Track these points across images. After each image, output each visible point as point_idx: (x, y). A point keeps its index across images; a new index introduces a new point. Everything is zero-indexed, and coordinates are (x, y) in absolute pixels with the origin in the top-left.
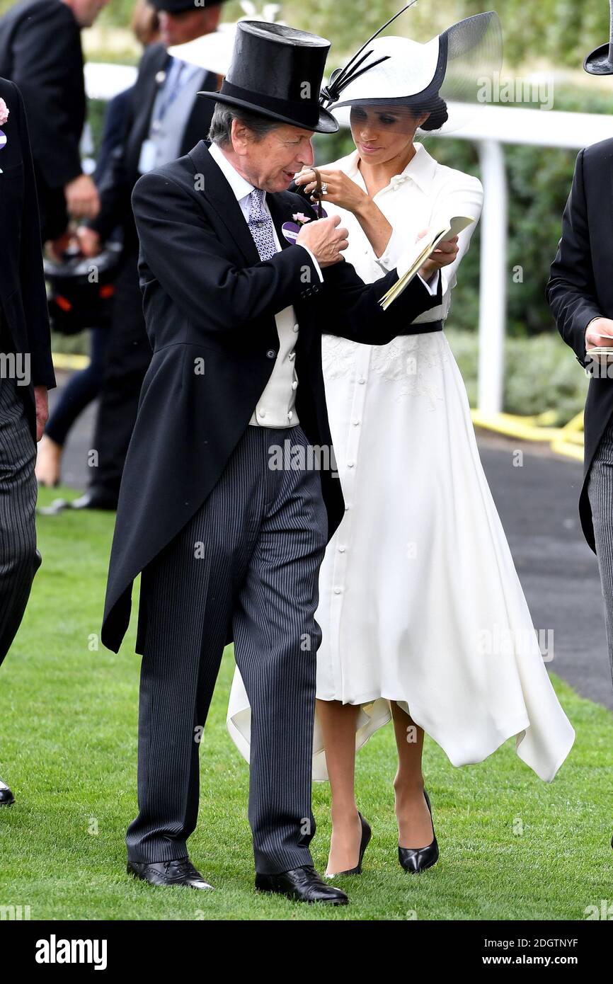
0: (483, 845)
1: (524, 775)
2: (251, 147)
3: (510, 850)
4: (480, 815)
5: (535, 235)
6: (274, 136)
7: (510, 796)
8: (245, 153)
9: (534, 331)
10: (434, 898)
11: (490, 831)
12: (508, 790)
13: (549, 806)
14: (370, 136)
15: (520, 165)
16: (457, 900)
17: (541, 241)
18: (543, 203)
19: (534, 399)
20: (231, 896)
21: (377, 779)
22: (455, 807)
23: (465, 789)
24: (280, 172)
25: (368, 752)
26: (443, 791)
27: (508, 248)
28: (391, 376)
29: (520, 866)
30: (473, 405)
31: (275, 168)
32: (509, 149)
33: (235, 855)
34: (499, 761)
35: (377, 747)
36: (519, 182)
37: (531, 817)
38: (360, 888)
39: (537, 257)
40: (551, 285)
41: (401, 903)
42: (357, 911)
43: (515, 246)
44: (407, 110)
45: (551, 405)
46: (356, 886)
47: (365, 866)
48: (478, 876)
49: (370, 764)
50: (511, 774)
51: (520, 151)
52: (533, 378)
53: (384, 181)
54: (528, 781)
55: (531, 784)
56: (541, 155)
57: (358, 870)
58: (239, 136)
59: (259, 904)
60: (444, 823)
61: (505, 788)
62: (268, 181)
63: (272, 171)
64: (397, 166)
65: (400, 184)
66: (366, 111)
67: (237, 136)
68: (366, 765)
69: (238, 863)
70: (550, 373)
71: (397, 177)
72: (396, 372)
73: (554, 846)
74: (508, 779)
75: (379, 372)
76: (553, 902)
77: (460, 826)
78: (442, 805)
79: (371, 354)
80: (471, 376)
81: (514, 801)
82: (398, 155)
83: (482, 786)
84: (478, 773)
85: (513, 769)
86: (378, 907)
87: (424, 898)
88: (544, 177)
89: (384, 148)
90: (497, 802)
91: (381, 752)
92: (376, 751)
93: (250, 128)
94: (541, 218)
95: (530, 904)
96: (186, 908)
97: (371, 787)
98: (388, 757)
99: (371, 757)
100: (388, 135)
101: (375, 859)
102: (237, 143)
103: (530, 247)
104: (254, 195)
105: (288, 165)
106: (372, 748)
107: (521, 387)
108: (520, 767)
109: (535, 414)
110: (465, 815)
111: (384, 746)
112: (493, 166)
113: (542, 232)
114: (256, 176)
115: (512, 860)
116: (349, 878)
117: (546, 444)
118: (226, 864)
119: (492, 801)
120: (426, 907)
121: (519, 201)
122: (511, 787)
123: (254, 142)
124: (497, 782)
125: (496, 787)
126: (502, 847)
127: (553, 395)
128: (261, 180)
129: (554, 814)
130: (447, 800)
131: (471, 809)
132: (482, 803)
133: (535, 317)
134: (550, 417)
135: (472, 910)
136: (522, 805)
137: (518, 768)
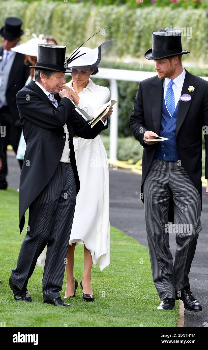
0: (111, 288)
1: (124, 267)
2: (47, 80)
3: (119, 290)
4: (110, 279)
5: (126, 107)
6: (53, 76)
7: (119, 274)
8: (45, 82)
9: (126, 136)
10: (97, 304)
11: (113, 284)
12: (119, 272)
13: (131, 277)
14: (79, 77)
15: (122, 87)
16: (104, 305)
17: (128, 109)
18: (129, 98)
19: (126, 156)
20: (36, 304)
21: (80, 269)
22: (103, 277)
23: (106, 272)
24: (56, 86)
25: (77, 261)
26: (99, 272)
27: (118, 111)
28: (85, 147)
29: (122, 295)
30: (108, 158)
31: (55, 86)
32: (119, 82)
33: (38, 291)
34: (116, 263)
35: (80, 259)
36: (122, 92)
37: (126, 280)
38: (75, 301)
39: (127, 114)
40: (130, 122)
41: (87, 306)
42: (74, 308)
43: (120, 111)
44: (89, 69)
45: (131, 158)
46: (73, 300)
47: (76, 295)
48: (110, 297)
49: (78, 264)
50: (119, 267)
51: (122, 83)
52: (126, 150)
53: (81, 90)
54: (124, 269)
55: (125, 270)
56: (128, 84)
57: (74, 296)
58: (43, 77)
59: (45, 306)
60: (99, 282)
61: (118, 271)
62: (53, 90)
63: (54, 87)
64: (85, 86)
65: (85, 91)
66: (77, 70)
67: (42, 77)
68: (76, 264)
69: (38, 294)
70: (131, 148)
71: (85, 88)
72: (86, 146)
73: (132, 289)
74: (118, 269)
75: (81, 147)
76: (132, 305)
77: (104, 283)
78: (99, 276)
79: (79, 141)
80: (108, 149)
81: (120, 275)
82: (85, 82)
83: (111, 271)
84: (110, 267)
85: (120, 266)
86: (80, 307)
87: (94, 304)
88: (129, 90)
89: (82, 81)
90: (115, 276)
91: (81, 261)
92: (79, 261)
93: (45, 74)
94: (128, 102)
95: (125, 306)
96: (23, 307)
97: (78, 271)
98: (83, 262)
99: (78, 262)
100: (84, 77)
101: (79, 293)
102: (43, 80)
103: (125, 111)
104: (51, 94)
105: (58, 84)
106: (78, 259)
107: (122, 152)
108: (122, 265)
109: (127, 160)
110: (106, 279)
111: (82, 259)
112: (114, 87)
113: (129, 106)
114: (50, 89)
115: (120, 293)
116: (72, 298)
117: (130, 169)
118: (35, 294)
119: (114, 275)
120: (94, 307)
121: (122, 97)
122: (120, 271)
123: (47, 79)
124: (115, 270)
125: (115, 271)
126: (117, 289)
127: (132, 155)
128: (51, 90)
129: (132, 279)
130: (101, 275)
131: (108, 278)
132: (111, 276)
133: (126, 131)
134: (131, 161)
135: (108, 308)
136: (123, 276)
137: (121, 266)
